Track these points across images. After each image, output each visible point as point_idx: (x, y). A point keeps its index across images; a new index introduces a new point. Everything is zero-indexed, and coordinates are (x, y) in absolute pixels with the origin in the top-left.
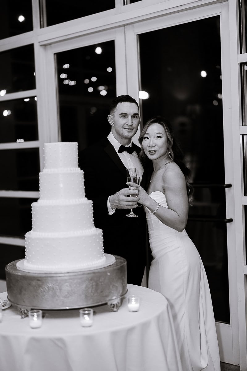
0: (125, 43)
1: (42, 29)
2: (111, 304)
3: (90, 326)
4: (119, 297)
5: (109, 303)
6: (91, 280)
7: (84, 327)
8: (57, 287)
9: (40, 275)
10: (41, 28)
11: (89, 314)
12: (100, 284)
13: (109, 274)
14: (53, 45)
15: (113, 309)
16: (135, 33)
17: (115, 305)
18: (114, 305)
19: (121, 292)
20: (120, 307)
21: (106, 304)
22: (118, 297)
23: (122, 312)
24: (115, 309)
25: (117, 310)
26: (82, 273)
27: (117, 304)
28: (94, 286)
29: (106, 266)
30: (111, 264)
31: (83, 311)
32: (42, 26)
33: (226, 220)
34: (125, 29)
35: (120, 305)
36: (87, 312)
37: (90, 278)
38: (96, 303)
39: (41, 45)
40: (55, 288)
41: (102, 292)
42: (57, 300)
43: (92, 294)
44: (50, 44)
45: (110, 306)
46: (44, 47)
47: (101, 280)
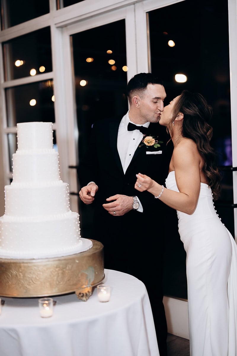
0: (135, 21)
1: (59, 10)
2: (80, 294)
3: (50, 317)
4: (90, 286)
5: (77, 292)
6: (57, 267)
7: (43, 317)
8: (21, 274)
9: (6, 261)
10: (57, 9)
11: (48, 305)
12: (67, 271)
13: (77, 261)
14: (69, 27)
15: (82, 298)
16: (144, 11)
17: (85, 295)
18: (83, 294)
19: (92, 281)
20: (90, 297)
21: (74, 293)
22: (88, 286)
23: (92, 302)
24: (84, 298)
25: (87, 300)
26: (57, 259)
27: (87, 293)
28: (60, 274)
29: (77, 253)
30: (84, 251)
31: (42, 301)
32: (58, 8)
33: (233, 205)
34: (135, 7)
35: (91, 294)
36: (47, 302)
37: (55, 266)
38: (61, 292)
39: (58, 28)
40: (18, 275)
41: (69, 280)
42: (20, 288)
43: (57, 282)
44: (66, 26)
45: (78, 295)
46: (60, 29)
47: (67, 268)
